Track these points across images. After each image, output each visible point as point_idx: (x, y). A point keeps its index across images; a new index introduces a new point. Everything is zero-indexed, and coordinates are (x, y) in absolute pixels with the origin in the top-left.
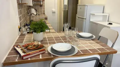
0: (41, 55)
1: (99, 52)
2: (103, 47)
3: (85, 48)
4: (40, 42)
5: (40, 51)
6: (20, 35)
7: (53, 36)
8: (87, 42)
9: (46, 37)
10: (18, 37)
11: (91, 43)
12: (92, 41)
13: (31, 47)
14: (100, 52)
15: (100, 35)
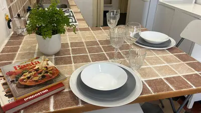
0: (52, 100)
1: (191, 87)
2: (196, 72)
3: (157, 76)
4: (54, 57)
5: (50, 89)
6: (11, 37)
7: (84, 38)
8: (159, 56)
9: (69, 42)
10: (6, 41)
11: (168, 60)
12: (170, 54)
13: (28, 78)
14: (194, 88)
15: (182, 35)
